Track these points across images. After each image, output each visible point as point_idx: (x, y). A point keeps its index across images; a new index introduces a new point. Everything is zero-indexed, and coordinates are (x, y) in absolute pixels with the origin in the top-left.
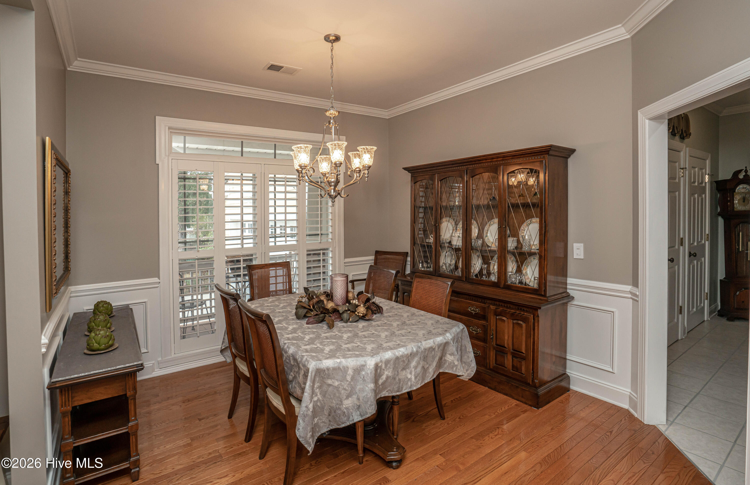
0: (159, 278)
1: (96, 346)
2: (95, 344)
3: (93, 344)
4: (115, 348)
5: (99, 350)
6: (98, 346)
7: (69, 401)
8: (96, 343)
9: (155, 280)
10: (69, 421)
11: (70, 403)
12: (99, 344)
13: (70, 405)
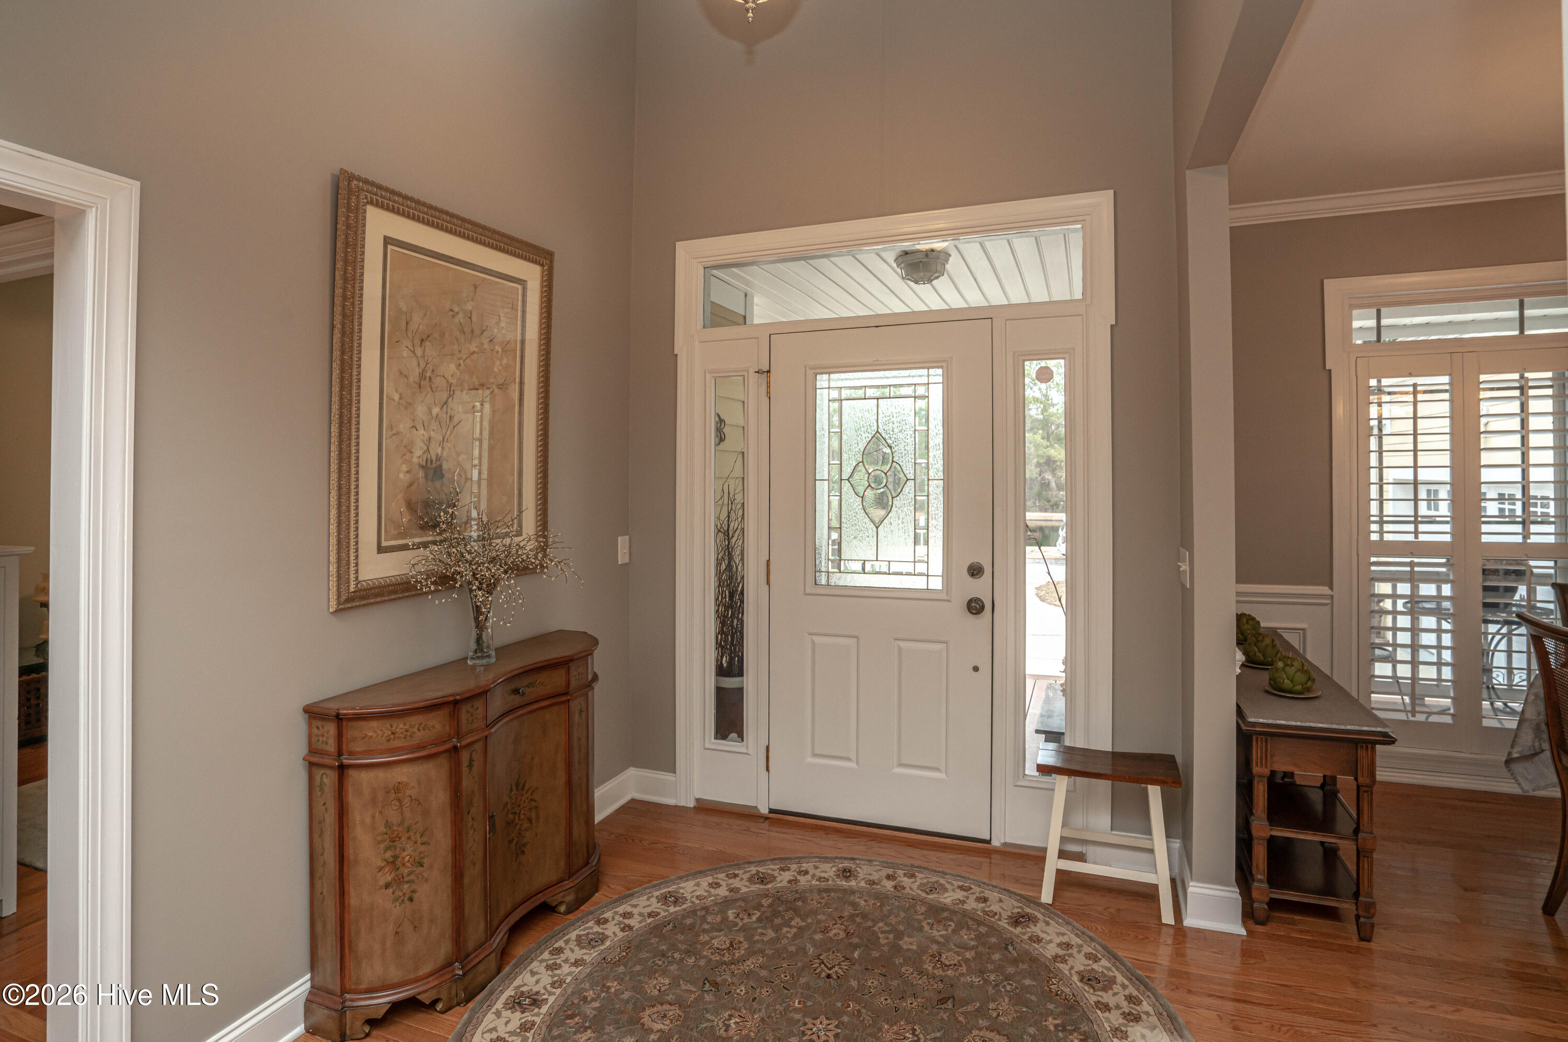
0: (1331, 588)
1: (1287, 684)
2: (1286, 681)
3: (1283, 680)
4: (1315, 695)
5: (1290, 692)
6: (1292, 685)
7: (1266, 758)
8: (1288, 679)
9: (1325, 590)
10: (1264, 790)
11: (1269, 764)
12: (1292, 682)
13: (1269, 767)
